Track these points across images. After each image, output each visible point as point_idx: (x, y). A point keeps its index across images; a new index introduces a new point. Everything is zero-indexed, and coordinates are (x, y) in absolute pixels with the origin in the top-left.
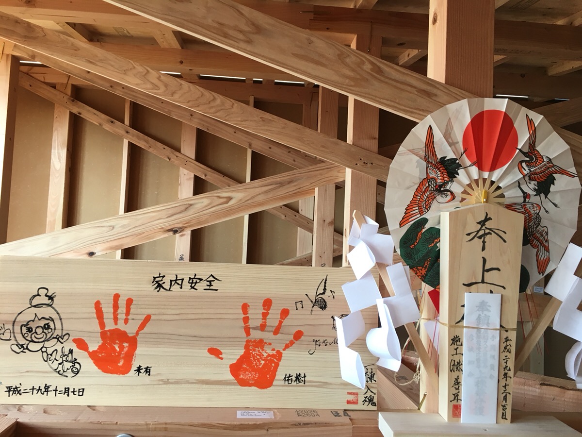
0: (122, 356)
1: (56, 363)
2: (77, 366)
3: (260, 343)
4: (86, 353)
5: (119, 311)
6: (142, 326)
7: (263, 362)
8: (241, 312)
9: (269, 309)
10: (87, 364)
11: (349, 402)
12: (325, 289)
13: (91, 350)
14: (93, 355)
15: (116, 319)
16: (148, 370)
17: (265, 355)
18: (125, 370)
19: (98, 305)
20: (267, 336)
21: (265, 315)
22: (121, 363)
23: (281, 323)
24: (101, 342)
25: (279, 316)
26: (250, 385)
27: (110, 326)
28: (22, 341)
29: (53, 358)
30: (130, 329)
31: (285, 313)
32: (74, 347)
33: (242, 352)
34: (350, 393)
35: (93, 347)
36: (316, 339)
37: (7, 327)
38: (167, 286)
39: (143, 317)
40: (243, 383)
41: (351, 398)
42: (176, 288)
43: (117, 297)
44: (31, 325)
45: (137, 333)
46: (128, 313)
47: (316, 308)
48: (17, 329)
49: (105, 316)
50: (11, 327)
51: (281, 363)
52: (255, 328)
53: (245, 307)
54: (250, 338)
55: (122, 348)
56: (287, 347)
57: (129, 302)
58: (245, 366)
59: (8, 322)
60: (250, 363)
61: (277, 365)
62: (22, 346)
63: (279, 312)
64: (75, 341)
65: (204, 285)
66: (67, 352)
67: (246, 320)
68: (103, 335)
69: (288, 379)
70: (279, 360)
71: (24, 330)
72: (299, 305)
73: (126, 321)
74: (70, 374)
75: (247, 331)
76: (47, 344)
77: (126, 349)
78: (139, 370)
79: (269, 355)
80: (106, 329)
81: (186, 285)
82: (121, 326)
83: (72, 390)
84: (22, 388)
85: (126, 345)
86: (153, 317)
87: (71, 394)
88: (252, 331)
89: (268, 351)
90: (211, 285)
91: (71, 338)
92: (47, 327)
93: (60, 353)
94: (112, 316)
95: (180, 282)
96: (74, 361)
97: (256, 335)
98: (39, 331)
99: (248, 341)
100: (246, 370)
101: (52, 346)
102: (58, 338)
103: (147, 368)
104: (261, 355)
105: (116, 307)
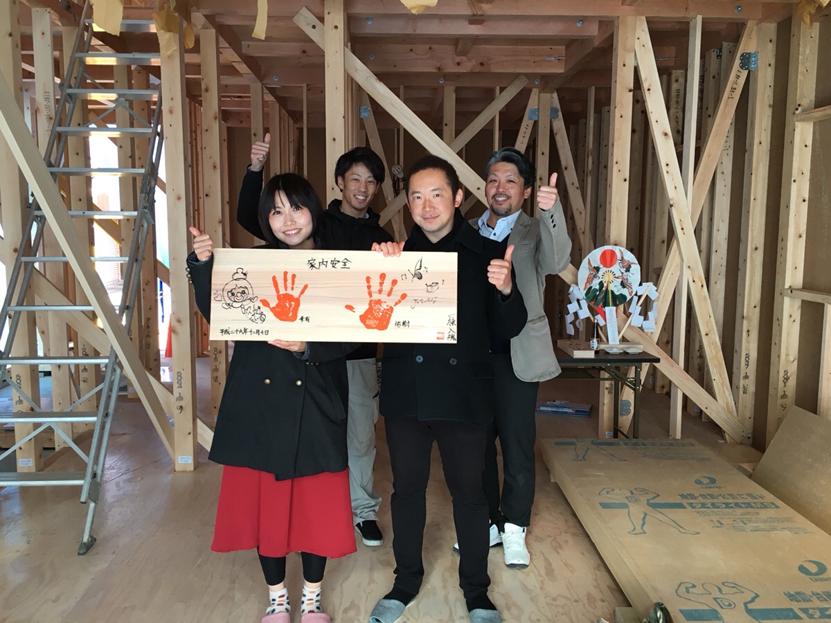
0: (291, 309)
1: (250, 315)
2: (263, 316)
3: (379, 302)
4: (268, 309)
5: (288, 282)
6: (302, 292)
7: (381, 314)
8: (365, 281)
9: (384, 280)
10: (269, 315)
11: (438, 338)
12: (421, 266)
13: (271, 307)
14: (273, 310)
15: (286, 288)
16: (307, 319)
17: (382, 309)
18: (293, 319)
19: (274, 278)
20: (383, 297)
21: (381, 284)
22: (290, 315)
23: (392, 289)
24: (277, 302)
25: (390, 284)
26: (373, 328)
27: (282, 291)
28: (229, 302)
29: (248, 312)
30: (296, 293)
31: (394, 282)
32: (261, 305)
33: (367, 307)
34: (439, 333)
35: (273, 305)
36: (416, 298)
37: (219, 293)
38: (317, 266)
39: (303, 286)
40: (368, 327)
41: (440, 336)
42: (323, 267)
43: (286, 273)
44: (233, 291)
45: (300, 296)
46: (293, 283)
47: (416, 279)
48: (225, 294)
49: (279, 285)
50: (221, 293)
51: (393, 314)
52: (375, 292)
53: (368, 279)
54: (372, 298)
55: (290, 305)
56: (396, 304)
57: (294, 276)
58: (369, 316)
59: (219, 290)
60: (372, 315)
61: (390, 316)
62: (229, 304)
63: (391, 281)
64: (261, 301)
65: (341, 264)
66: (257, 308)
67: (369, 287)
68: (279, 297)
69: (398, 324)
70: (392, 312)
71: (230, 294)
72: (404, 277)
73: (292, 289)
74: (259, 321)
75: (370, 294)
76: (244, 303)
77: (293, 306)
78: (302, 319)
79: (385, 309)
80: (281, 293)
81: (329, 265)
82: (289, 292)
83: (260, 331)
84: (230, 330)
85: (293, 303)
86: (309, 286)
87: (260, 334)
88: (373, 294)
89: (384, 306)
90: (345, 265)
91: (259, 299)
92: (243, 292)
93: (252, 309)
94: (283, 285)
95: (325, 263)
96: (262, 314)
97: (376, 297)
98: (239, 295)
99: (371, 301)
100: (370, 319)
101: (247, 304)
102: (250, 299)
103: (307, 318)
104: (379, 309)
105: (285, 280)
